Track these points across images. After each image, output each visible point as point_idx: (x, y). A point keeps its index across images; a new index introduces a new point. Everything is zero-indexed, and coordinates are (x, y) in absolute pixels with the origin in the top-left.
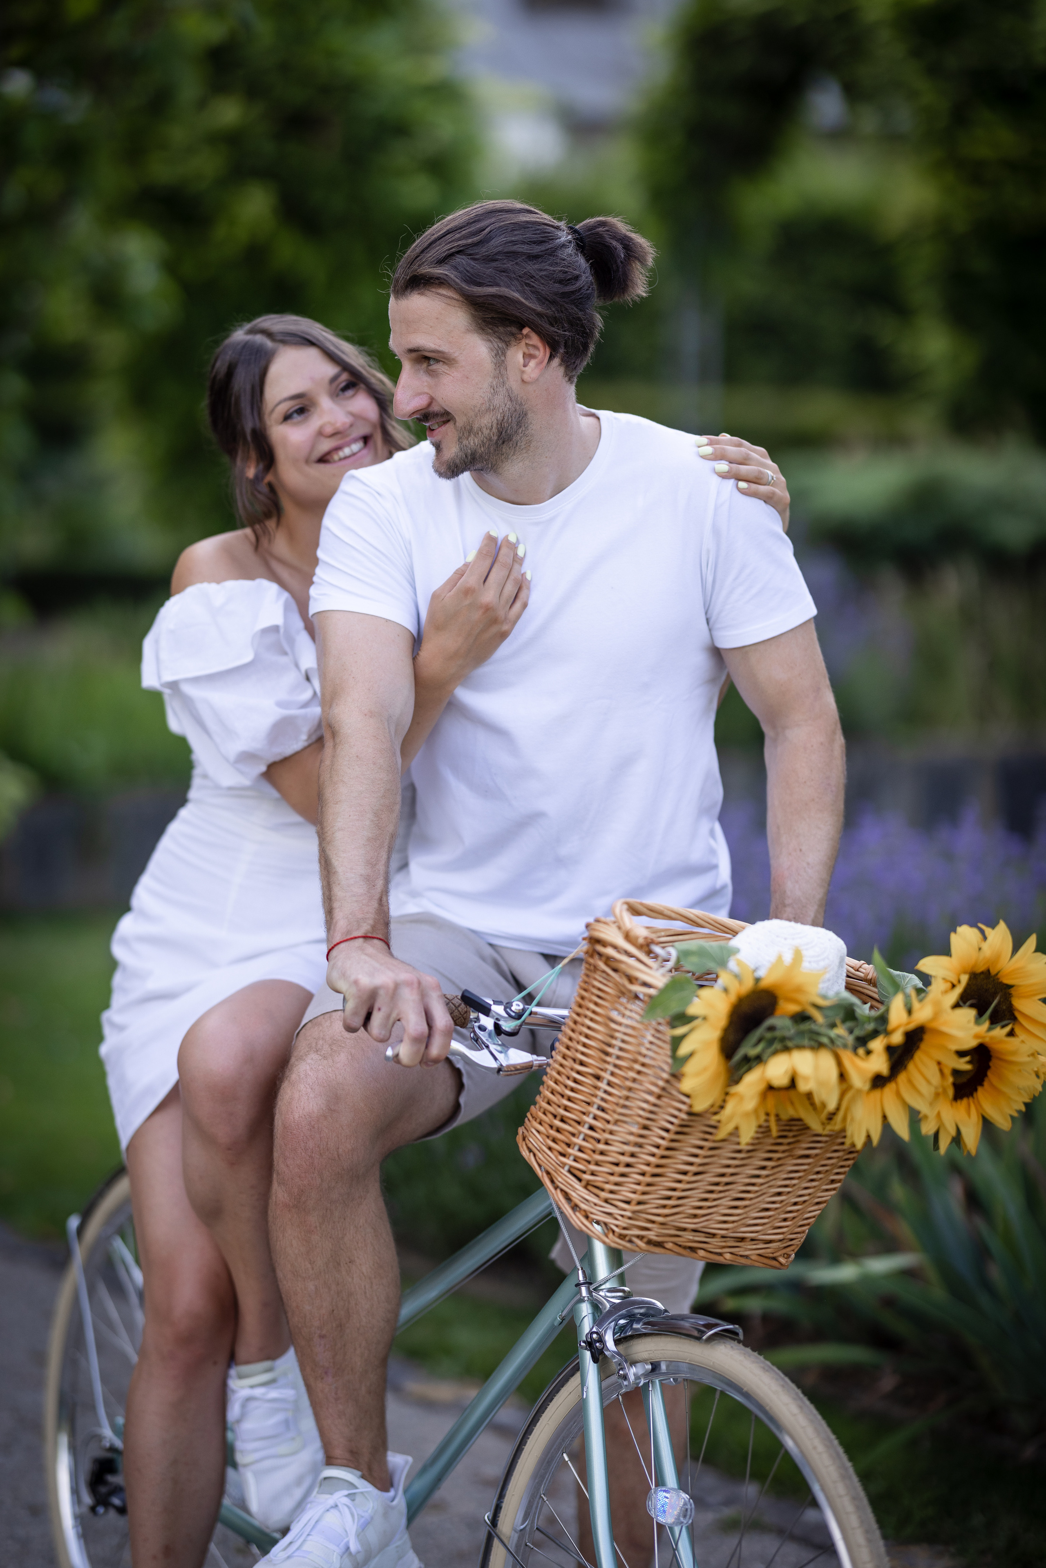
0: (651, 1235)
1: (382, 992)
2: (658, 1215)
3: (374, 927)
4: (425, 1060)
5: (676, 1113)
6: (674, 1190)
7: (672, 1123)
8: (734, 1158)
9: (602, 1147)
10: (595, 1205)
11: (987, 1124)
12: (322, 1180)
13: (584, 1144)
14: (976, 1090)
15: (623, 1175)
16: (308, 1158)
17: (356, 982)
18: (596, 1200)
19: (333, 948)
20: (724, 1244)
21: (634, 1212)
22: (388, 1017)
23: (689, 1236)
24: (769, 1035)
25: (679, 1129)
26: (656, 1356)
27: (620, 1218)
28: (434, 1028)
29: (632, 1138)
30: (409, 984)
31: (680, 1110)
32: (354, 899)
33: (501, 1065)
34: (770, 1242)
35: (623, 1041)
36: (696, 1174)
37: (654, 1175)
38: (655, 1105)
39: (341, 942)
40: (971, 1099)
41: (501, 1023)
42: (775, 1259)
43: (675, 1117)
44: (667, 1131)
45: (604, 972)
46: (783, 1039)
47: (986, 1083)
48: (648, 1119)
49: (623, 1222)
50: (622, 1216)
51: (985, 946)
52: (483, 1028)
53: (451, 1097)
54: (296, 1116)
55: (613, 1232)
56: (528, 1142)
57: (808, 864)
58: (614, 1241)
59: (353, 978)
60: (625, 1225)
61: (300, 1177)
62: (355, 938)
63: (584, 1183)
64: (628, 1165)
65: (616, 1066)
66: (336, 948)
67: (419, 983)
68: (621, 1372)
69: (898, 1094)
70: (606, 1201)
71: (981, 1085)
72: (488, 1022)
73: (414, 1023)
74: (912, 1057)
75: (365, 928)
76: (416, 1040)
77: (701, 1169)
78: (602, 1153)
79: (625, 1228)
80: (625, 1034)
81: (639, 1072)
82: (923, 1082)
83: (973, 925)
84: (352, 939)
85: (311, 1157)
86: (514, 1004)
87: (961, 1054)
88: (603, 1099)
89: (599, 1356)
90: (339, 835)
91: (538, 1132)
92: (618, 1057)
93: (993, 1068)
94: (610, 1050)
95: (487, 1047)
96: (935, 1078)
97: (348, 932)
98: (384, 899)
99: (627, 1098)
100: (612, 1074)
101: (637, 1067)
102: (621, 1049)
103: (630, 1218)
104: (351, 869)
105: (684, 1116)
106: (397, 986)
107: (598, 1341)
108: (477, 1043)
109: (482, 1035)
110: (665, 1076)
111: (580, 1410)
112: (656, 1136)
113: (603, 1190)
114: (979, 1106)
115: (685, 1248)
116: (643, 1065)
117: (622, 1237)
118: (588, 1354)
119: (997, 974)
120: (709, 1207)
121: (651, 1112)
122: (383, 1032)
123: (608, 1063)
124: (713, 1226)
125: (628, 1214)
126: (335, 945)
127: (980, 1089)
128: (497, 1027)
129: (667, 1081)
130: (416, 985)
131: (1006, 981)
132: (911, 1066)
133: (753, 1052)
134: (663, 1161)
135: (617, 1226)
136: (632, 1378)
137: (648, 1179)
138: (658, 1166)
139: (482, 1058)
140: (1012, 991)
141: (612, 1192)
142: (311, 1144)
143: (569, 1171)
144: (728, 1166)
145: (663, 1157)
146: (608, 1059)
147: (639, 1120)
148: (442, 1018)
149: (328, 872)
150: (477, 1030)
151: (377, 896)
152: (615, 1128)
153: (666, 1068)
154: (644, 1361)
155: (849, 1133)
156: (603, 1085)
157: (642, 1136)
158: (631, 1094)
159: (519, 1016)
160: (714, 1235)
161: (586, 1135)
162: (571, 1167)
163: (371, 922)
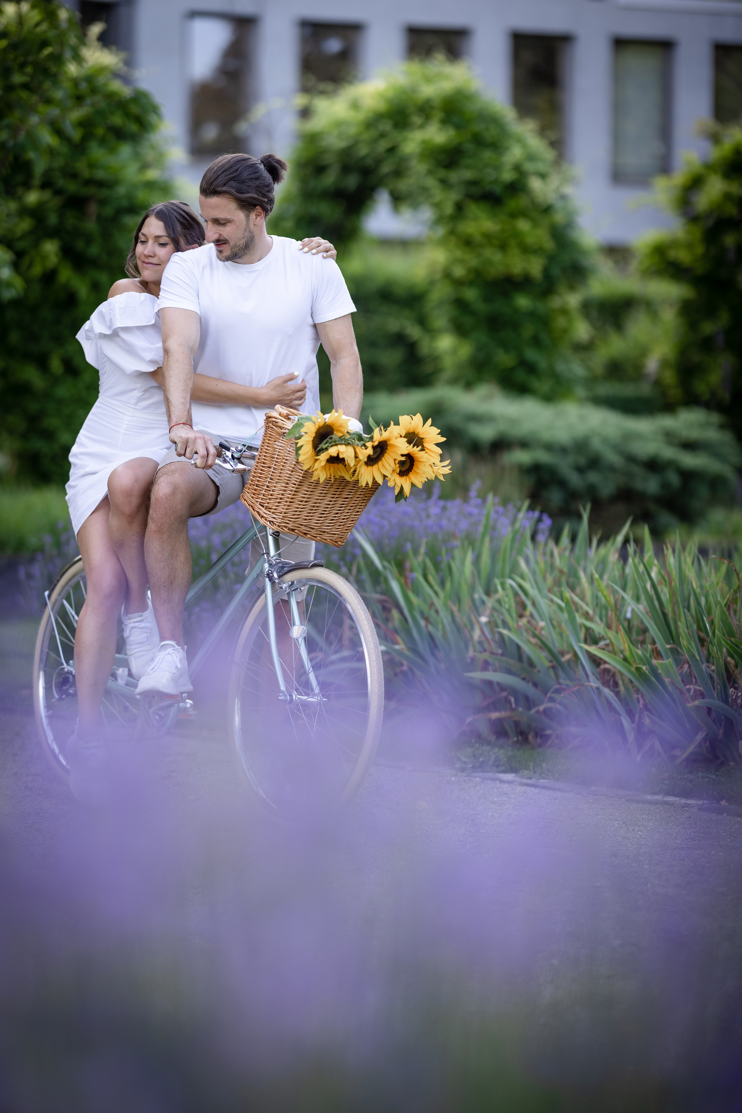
0: (290, 526)
1: (190, 440)
2: (292, 518)
3: (186, 420)
4: (206, 466)
5: (298, 477)
6: (298, 508)
7: (297, 481)
8: (320, 496)
9: (271, 492)
10: (269, 515)
11: (413, 485)
12: (170, 520)
13: (265, 493)
14: (409, 473)
15: (279, 503)
16: (165, 511)
17: (181, 437)
18: (269, 513)
19: (171, 428)
20: (317, 533)
21: (283, 517)
22: (192, 450)
23: (303, 528)
24: (330, 441)
25: (299, 483)
26: (292, 579)
27: (278, 519)
28: (209, 454)
29: (282, 488)
30: (200, 438)
31: (299, 476)
32: (179, 411)
33: (234, 469)
34: (335, 534)
35: (279, 452)
36: (306, 502)
37: (290, 502)
38: (290, 475)
39: (175, 425)
40: (407, 477)
41: (234, 454)
42: (336, 542)
43: (298, 479)
44: (295, 484)
45: (272, 428)
46: (335, 442)
47: (413, 471)
48: (288, 480)
49: (279, 521)
50: (279, 518)
51: (413, 422)
52: (227, 457)
53: (215, 497)
54: (161, 495)
55: (276, 524)
56: (244, 497)
57: (351, 412)
58: (276, 528)
59: (179, 435)
60: (280, 522)
61: (161, 518)
62: (180, 424)
63: (265, 507)
64: (281, 499)
65: (276, 462)
66: (173, 428)
67: (204, 438)
68: (280, 586)
69: (379, 469)
70: (273, 513)
71: (411, 471)
72: (229, 454)
73: (202, 451)
74: (383, 456)
75: (183, 421)
76: (203, 457)
77: (307, 500)
78: (271, 495)
79: (280, 523)
80: (279, 449)
81: (285, 463)
82: (388, 465)
83: (408, 415)
84: (179, 424)
85: (166, 510)
86: (239, 447)
87: (402, 455)
88: (272, 475)
89: (271, 579)
90: (171, 389)
91: (248, 493)
92: (277, 458)
93: (415, 465)
94: (274, 456)
95: (229, 463)
96: (393, 465)
97: (177, 422)
98: (190, 411)
99: (281, 473)
100: (275, 465)
101: (284, 461)
102: (278, 455)
103: (282, 519)
104: (177, 400)
105: (301, 478)
106: (196, 439)
107: (271, 574)
108: (225, 461)
109: (228, 459)
110: (294, 463)
111: (265, 606)
112: (291, 487)
113: (272, 509)
114: (410, 479)
115: (302, 533)
116: (286, 460)
117: (279, 526)
118: (267, 579)
119: (418, 434)
120: (311, 516)
121: (289, 477)
122: (190, 456)
123: (274, 461)
124: (313, 523)
125: (281, 517)
126: (172, 427)
127: (410, 473)
128: (232, 456)
129: (295, 465)
130: (202, 438)
131: (421, 436)
132: (383, 459)
133: (324, 446)
134: (294, 496)
135: (277, 522)
136: (284, 588)
137: (288, 504)
138: (292, 499)
139: (227, 466)
140: (424, 440)
141: (275, 509)
142: (166, 505)
143: (259, 504)
144: (318, 499)
145: (294, 495)
146: (274, 459)
147: (285, 481)
148: (212, 451)
149: (168, 402)
150: (225, 457)
151: (187, 410)
152: (276, 485)
153: (294, 459)
154: (288, 582)
155: (360, 482)
156: (272, 470)
157: (285, 487)
158: (282, 471)
159: (241, 451)
160: (313, 529)
161: (266, 490)
162: (260, 502)
163: (186, 419)
